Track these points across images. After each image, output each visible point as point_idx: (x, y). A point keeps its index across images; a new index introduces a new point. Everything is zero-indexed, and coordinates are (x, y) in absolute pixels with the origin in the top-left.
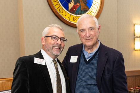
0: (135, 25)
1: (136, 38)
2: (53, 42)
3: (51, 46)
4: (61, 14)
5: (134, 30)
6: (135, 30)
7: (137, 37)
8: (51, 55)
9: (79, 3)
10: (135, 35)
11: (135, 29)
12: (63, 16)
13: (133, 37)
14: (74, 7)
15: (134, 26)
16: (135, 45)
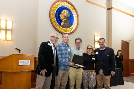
0: (95, 36)
1: (95, 42)
2: (54, 39)
3: (53, 40)
4: (57, 28)
7: (96, 42)
8: (52, 43)
9: (66, 23)
12: (58, 29)
13: (94, 42)
14: (64, 25)
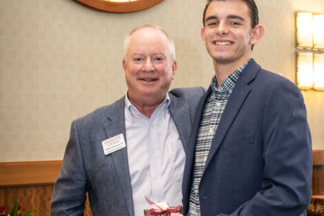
0: (299, 15)
1: (301, 54)
5: (296, 29)
6: (298, 30)
7: (305, 50)
10: (297, 44)
11: (298, 26)
13: (293, 50)
15: (296, 15)
16: (298, 73)
